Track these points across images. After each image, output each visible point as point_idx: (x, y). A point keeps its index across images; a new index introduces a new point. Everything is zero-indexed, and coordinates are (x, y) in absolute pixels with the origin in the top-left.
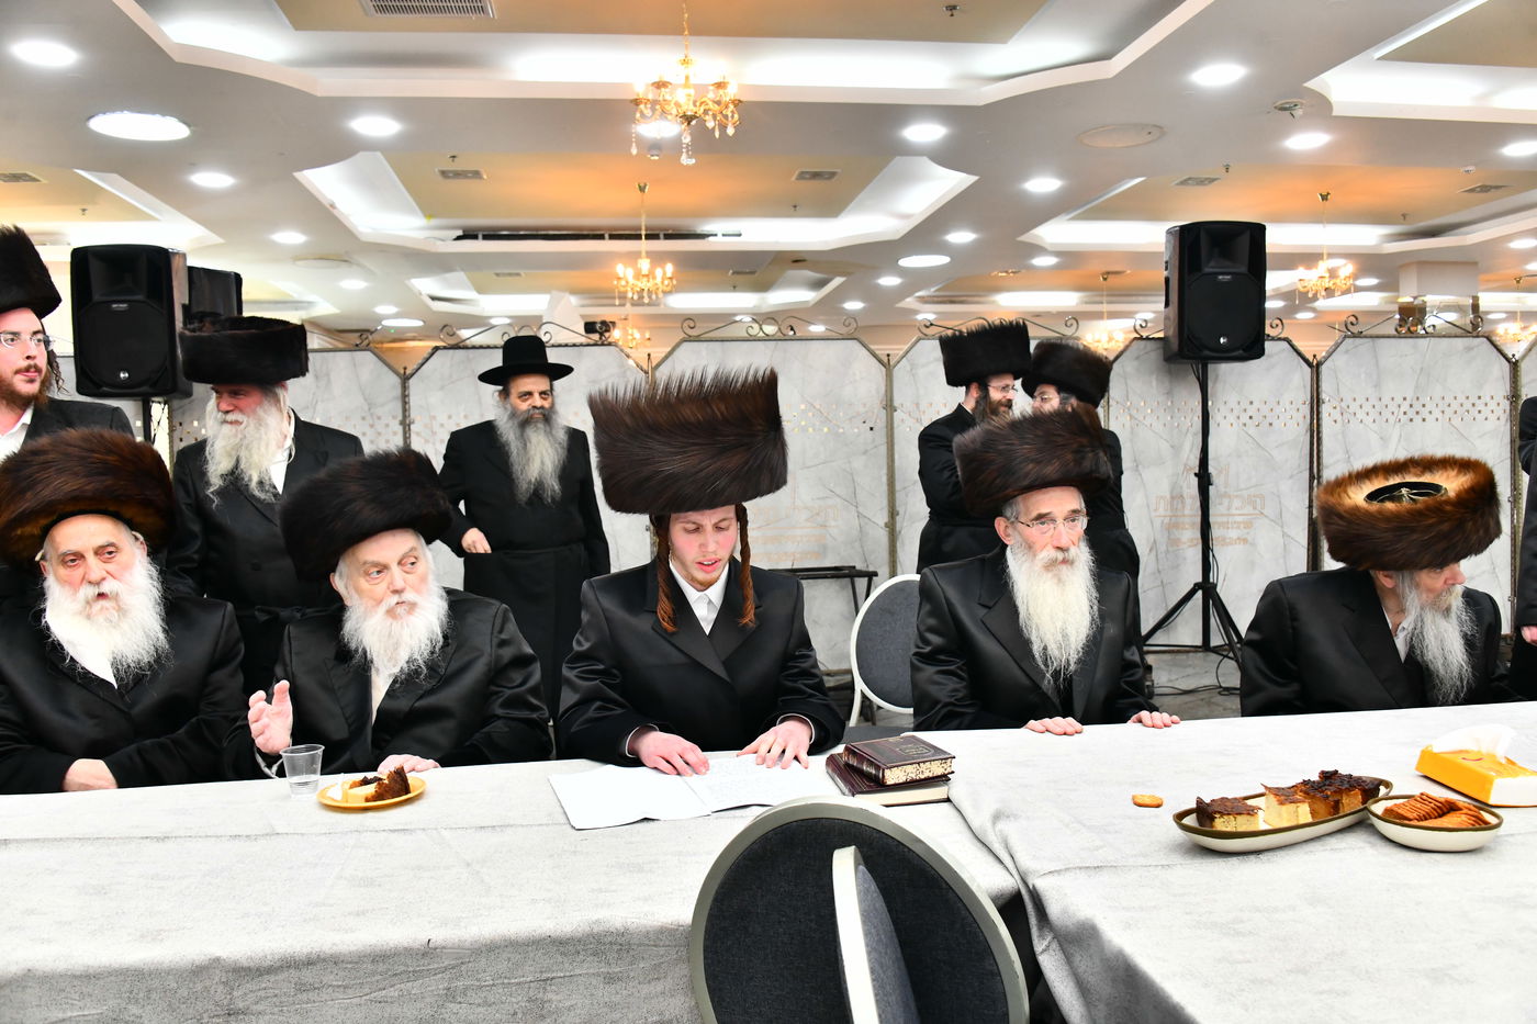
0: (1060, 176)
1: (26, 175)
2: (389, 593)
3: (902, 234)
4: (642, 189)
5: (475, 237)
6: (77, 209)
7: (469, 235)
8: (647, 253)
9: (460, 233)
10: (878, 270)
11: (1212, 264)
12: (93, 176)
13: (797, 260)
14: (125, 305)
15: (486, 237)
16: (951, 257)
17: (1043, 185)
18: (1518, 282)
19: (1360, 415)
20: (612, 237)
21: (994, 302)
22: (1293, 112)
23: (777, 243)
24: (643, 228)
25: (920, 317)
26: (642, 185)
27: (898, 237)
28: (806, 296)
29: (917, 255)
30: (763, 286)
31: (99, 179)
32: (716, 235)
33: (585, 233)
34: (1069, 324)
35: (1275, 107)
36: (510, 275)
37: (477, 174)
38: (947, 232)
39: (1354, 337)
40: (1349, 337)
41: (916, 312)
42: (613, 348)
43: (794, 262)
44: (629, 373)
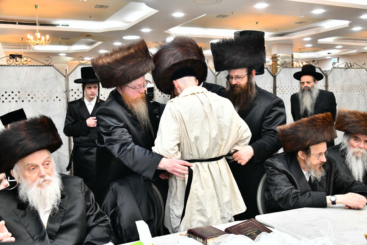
0: (184, 12)
2: (38, 177)
4: (36, 7)
8: (39, 30)
10: (114, 40)
13: (88, 35)
16: (140, 36)
17: (178, 15)
18: (300, 50)
19: (287, 92)
20: (19, 24)
23: (82, 29)
24: (37, 21)
26: (36, 5)
27: (125, 29)
28: (87, 48)
29: (129, 35)
30: (70, 44)
32: (59, 25)
33: (9, 21)
38: (142, 28)
39: (285, 68)
40: (284, 68)
42: (52, 67)
43: (87, 36)
44: (58, 76)
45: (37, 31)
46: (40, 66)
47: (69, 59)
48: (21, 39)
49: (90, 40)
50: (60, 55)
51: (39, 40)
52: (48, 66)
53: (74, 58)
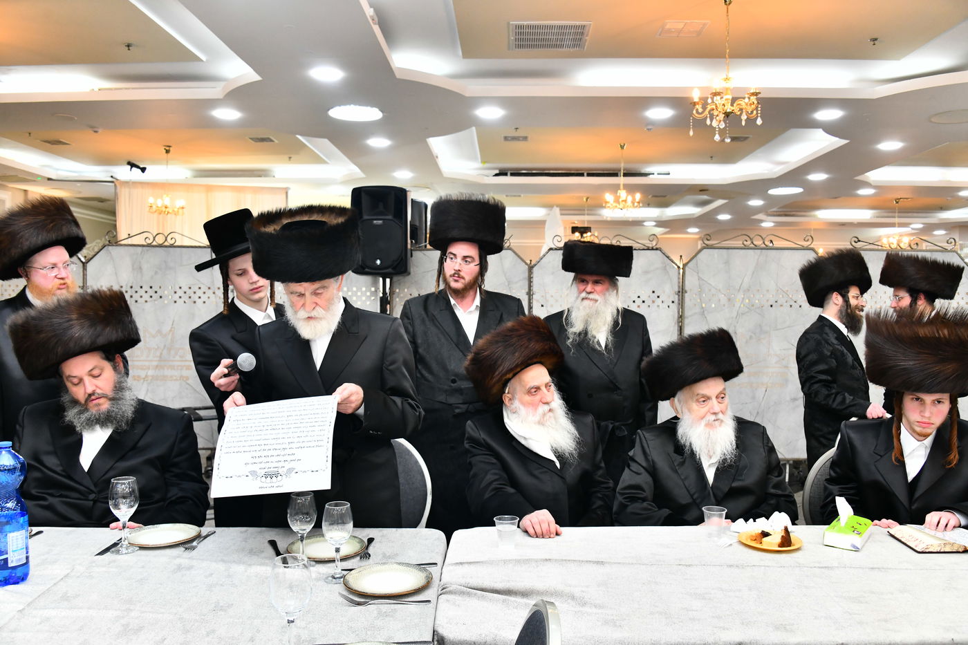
0: (903, 141)
1: (269, 138)
2: (709, 414)
3: (778, 176)
4: (622, 147)
5: (506, 174)
6: (286, 157)
7: (502, 173)
9: (497, 172)
10: (750, 196)
12: (305, 139)
13: (703, 189)
14: (380, 222)
15: (512, 174)
16: (803, 188)
17: (890, 146)
20: (589, 175)
21: (814, 216)
25: (764, 225)
26: (622, 144)
27: (775, 177)
29: (782, 187)
30: (665, 205)
31: (307, 141)
32: (653, 174)
33: (573, 172)
34: (949, 242)
36: (515, 196)
37: (525, 138)
38: (810, 173)
41: (762, 221)
42: (659, 252)
43: (701, 191)
44: (668, 267)
45: (622, 187)
46: (639, 249)
47: (659, 231)
48: (585, 200)
49: (705, 197)
50: (645, 224)
51: (624, 203)
52: (653, 249)
53: (667, 230)
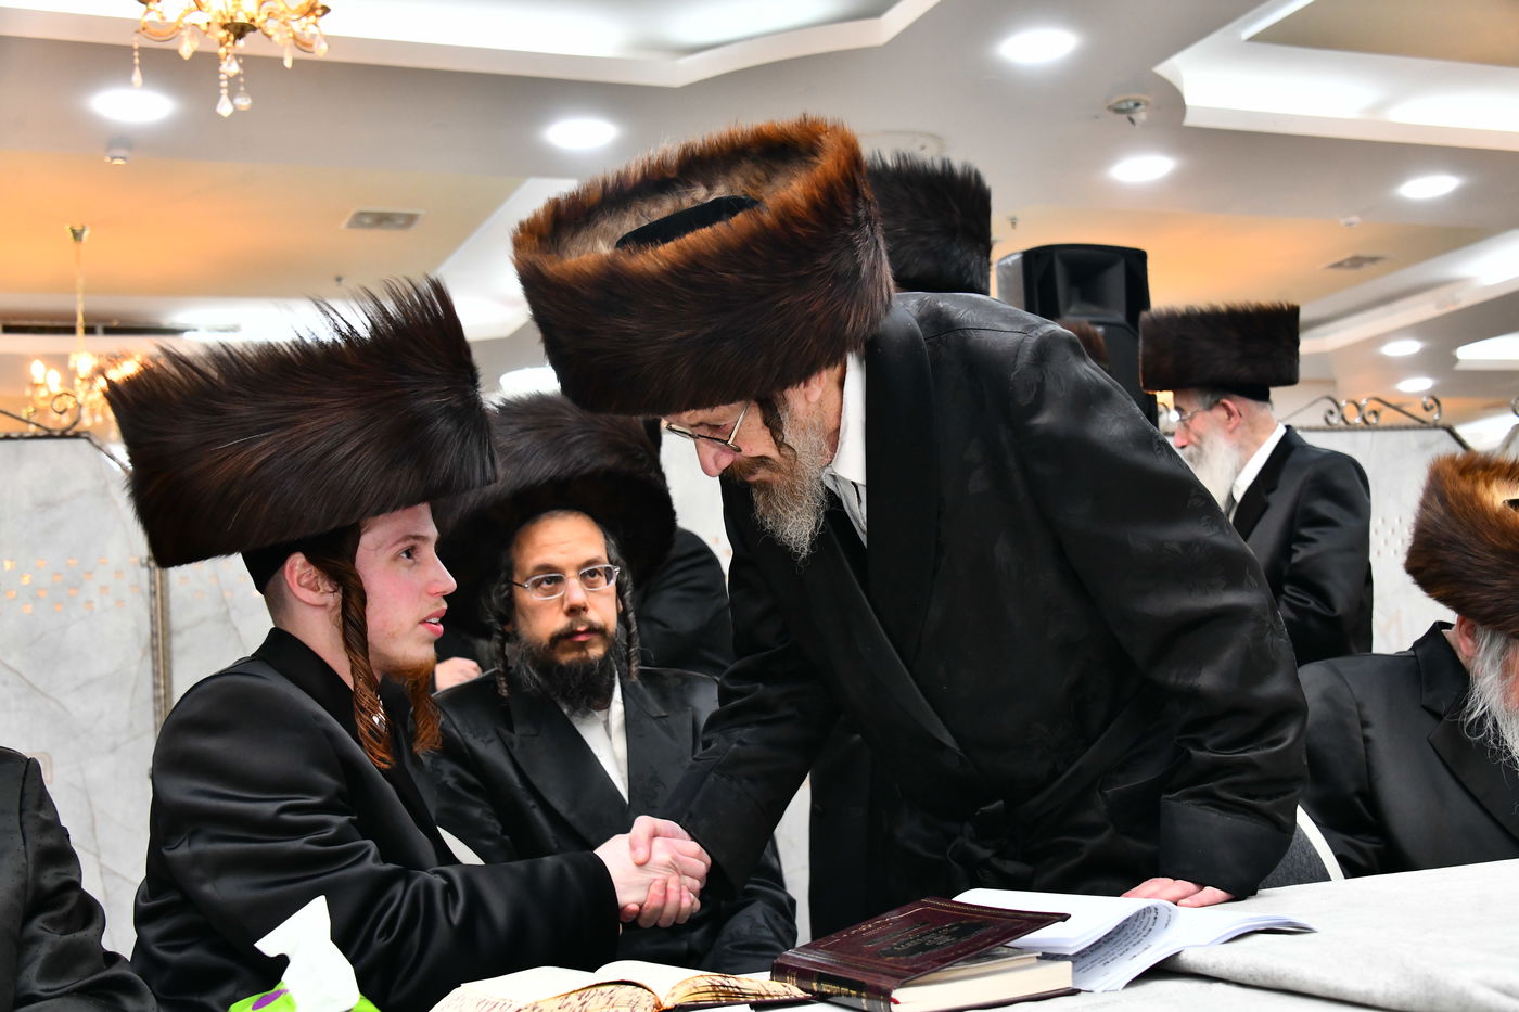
4: (77, 235)
11: (1073, 310)
22: (1134, 117)
26: (78, 228)
32: (195, 330)
35: (1110, 108)
46: (21, 437)
52: (63, 436)
